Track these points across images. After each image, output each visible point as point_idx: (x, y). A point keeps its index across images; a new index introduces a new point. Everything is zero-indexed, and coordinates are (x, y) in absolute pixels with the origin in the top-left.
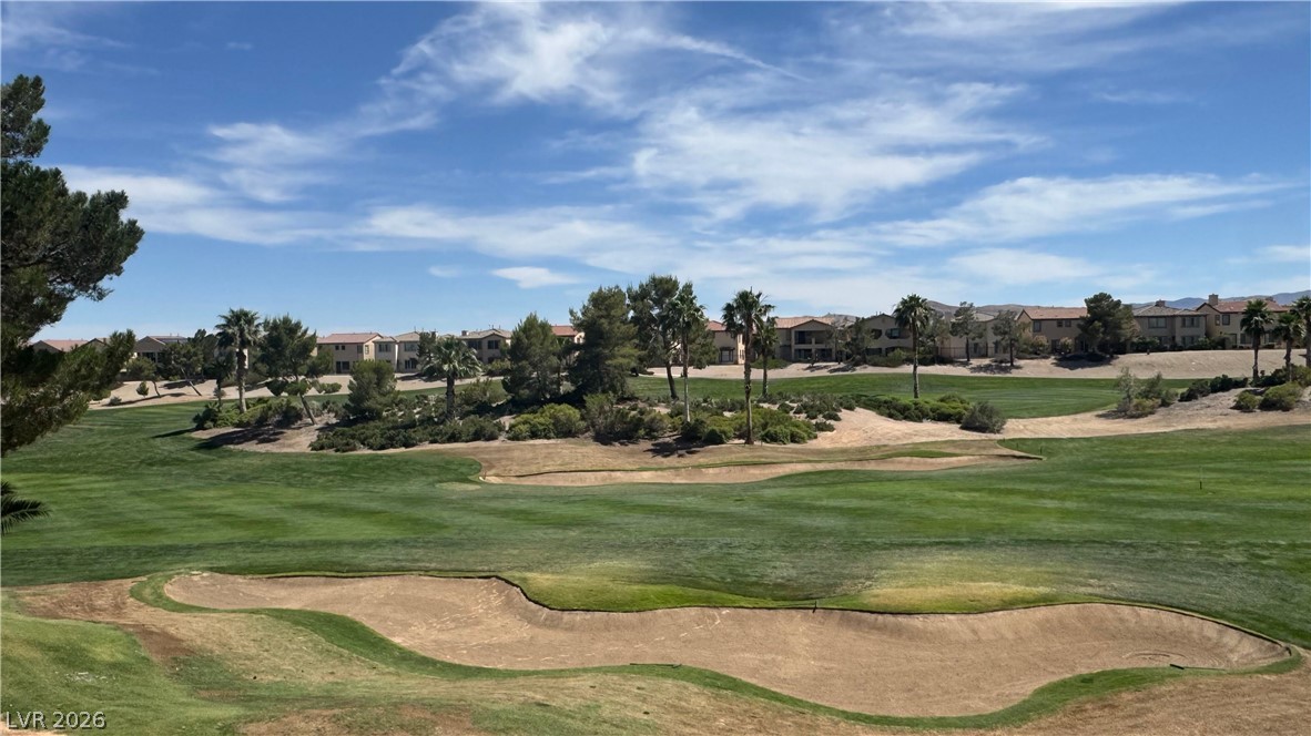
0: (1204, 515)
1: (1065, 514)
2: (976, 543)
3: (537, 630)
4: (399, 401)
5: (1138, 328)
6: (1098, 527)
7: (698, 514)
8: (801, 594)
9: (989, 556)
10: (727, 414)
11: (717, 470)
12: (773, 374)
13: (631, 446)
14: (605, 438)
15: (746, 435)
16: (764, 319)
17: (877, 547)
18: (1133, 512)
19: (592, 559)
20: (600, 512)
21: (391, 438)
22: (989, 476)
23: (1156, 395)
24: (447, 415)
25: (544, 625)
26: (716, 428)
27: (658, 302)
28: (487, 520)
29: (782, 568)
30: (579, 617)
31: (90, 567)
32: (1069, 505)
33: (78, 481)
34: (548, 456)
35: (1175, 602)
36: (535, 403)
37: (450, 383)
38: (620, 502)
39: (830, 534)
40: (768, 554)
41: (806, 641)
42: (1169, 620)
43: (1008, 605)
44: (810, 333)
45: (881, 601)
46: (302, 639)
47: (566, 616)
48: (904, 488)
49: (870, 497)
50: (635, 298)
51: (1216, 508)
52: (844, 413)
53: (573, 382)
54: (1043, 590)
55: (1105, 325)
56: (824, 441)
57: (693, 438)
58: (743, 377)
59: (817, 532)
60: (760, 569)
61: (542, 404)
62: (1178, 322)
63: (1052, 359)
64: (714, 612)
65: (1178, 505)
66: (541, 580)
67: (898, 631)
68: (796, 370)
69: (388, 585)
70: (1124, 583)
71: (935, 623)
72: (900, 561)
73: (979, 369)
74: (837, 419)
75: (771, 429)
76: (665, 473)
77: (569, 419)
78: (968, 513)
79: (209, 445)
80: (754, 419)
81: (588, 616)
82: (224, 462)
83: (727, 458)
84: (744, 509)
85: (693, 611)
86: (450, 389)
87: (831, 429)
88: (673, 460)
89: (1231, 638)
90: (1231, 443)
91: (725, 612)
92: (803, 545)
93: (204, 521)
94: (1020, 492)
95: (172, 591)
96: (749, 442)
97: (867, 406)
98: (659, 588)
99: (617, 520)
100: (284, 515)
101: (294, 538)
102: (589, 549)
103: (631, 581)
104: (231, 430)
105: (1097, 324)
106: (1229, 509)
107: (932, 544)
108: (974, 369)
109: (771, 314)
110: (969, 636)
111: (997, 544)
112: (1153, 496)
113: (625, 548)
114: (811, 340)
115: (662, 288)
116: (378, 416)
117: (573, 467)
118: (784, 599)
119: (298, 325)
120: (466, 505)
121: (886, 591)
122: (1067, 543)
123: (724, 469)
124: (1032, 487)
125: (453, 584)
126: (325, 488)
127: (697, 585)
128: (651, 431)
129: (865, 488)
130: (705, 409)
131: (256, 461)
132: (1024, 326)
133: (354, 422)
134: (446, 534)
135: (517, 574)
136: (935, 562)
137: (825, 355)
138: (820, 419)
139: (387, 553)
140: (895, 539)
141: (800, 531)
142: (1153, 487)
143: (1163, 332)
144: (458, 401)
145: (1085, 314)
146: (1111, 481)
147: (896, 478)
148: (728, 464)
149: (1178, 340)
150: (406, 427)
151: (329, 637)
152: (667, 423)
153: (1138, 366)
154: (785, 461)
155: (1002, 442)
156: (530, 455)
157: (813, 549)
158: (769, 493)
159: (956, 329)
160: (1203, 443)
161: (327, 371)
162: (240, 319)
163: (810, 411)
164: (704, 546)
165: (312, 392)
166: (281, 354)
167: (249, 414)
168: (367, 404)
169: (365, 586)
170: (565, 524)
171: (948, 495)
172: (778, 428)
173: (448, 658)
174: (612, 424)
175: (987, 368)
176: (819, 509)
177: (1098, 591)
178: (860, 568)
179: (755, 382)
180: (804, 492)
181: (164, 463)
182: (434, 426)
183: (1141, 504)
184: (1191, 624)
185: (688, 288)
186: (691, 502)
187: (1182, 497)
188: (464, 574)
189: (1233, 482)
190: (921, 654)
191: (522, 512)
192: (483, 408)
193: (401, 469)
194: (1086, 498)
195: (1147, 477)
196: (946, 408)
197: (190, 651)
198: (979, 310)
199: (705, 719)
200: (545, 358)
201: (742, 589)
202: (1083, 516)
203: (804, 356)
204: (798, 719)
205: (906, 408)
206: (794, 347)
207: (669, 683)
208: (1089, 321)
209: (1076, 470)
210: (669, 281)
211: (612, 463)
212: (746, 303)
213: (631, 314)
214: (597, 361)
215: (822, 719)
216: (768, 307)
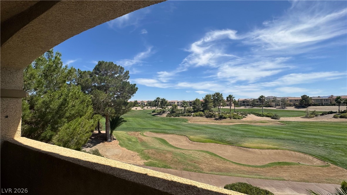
0: (317, 137)
1: (286, 134)
2: (266, 138)
3: (190, 144)
4: (178, 110)
5: (313, 101)
6: (292, 137)
7: (218, 129)
8: (232, 143)
9: (267, 140)
10: (227, 114)
11: (225, 123)
12: (236, 108)
13: (211, 118)
14: (207, 117)
15: (230, 118)
16: (233, 99)
17: (247, 137)
18: (301, 135)
19: (200, 135)
20: (203, 128)
21: (176, 115)
22: (273, 127)
23: (314, 114)
24: (184, 112)
25: (191, 143)
26: (225, 116)
27: (217, 96)
28: (186, 128)
29: (230, 139)
30: (196, 143)
31: (136, 130)
32: (288, 133)
33: (137, 119)
34: (198, 119)
35: (304, 152)
36: (197, 111)
37: (185, 108)
38: (207, 127)
39: (239, 134)
40: (228, 136)
41: (231, 150)
42: (302, 155)
43: (268, 149)
44: (245, 101)
45: (245, 145)
46: (158, 141)
47: (194, 142)
48: (255, 128)
49: (249, 129)
50: (213, 96)
51: (320, 136)
52: (248, 115)
53: (203, 108)
54: (276, 147)
55: (306, 101)
56: (244, 119)
57: (221, 118)
58: (230, 108)
59: (237, 134)
60: (226, 139)
61: (198, 111)
62: (323, 100)
63: (294, 107)
64: (217, 144)
65: (312, 135)
66: (192, 137)
67: (247, 151)
68: (242, 108)
69: (171, 135)
70: (294, 148)
71: (254, 150)
72: (250, 140)
73: (278, 108)
74: (247, 116)
75: (235, 117)
76: (216, 123)
77: (202, 114)
78: (265, 133)
79: (154, 115)
80: (232, 115)
81: (197, 143)
82: (155, 118)
83: (226, 121)
84: (226, 129)
85: (213, 144)
86: (185, 109)
87: (246, 117)
88: (218, 121)
89: (315, 160)
91: (218, 144)
92: (234, 136)
93: (151, 125)
94: (278, 130)
95: (145, 134)
96: (230, 119)
97: (253, 114)
98: (209, 140)
99: (205, 129)
100: (160, 125)
101: (161, 128)
102: (200, 133)
103: (204, 138)
104: (157, 113)
105: (304, 100)
106: (323, 136)
107: (257, 137)
108: (277, 108)
110: (260, 153)
111: (270, 138)
112: (307, 133)
113: (206, 133)
114: (245, 103)
115: (218, 94)
116: (175, 112)
117: (202, 121)
118: (228, 143)
119: (165, 99)
120: (184, 126)
121: (246, 144)
122: (284, 139)
123: (226, 123)
124: (281, 129)
125: (180, 136)
126: (167, 122)
127: (215, 140)
128: (214, 116)
129: (248, 127)
130: (224, 113)
131: (159, 118)
132: (288, 101)
133: (172, 113)
134: (180, 129)
135: (188, 136)
136: (256, 140)
137: (248, 105)
138: (244, 116)
139: (172, 131)
140: (251, 136)
141: (235, 133)
142: (308, 131)
143: (320, 102)
144: (186, 110)
146: (298, 129)
147: (255, 126)
148: (226, 122)
149: (323, 104)
150: (178, 114)
151: (161, 141)
152: (217, 115)
153: (311, 109)
154: (237, 122)
155: (279, 121)
156: (195, 119)
157: (236, 136)
158: (231, 127)
159: (273, 101)
160: (324, 124)
161: (169, 106)
162: (158, 98)
163: (242, 114)
164: (218, 134)
165: (167, 109)
166: (163, 103)
167: (159, 111)
168: (174, 110)
169: (168, 136)
170: (197, 129)
171: (264, 129)
173: (176, 146)
174: (208, 115)
175: (280, 108)
176: (239, 130)
177: (288, 148)
178: (243, 140)
179: (232, 109)
180: (238, 127)
181: (148, 117)
182: (182, 114)
183: (303, 134)
184: (307, 156)
185: (222, 94)
186: (218, 127)
187: (313, 133)
188: (182, 135)
189: (328, 131)
190: (250, 155)
191: (191, 127)
192: (189, 112)
193: (177, 120)
194: (292, 132)
195: (307, 129)
196: (268, 115)
197: (143, 141)
198: (278, 98)
199: (207, 159)
200: (199, 105)
201: (222, 141)
202: (289, 135)
203: (244, 105)
204: (223, 161)
205: (260, 114)
206: (242, 104)
207: (205, 153)
208: (302, 100)
209: (292, 127)
210: (218, 93)
211: (208, 121)
212: (230, 97)
213: (212, 98)
214: (206, 105)
215: (228, 162)
216: (234, 97)
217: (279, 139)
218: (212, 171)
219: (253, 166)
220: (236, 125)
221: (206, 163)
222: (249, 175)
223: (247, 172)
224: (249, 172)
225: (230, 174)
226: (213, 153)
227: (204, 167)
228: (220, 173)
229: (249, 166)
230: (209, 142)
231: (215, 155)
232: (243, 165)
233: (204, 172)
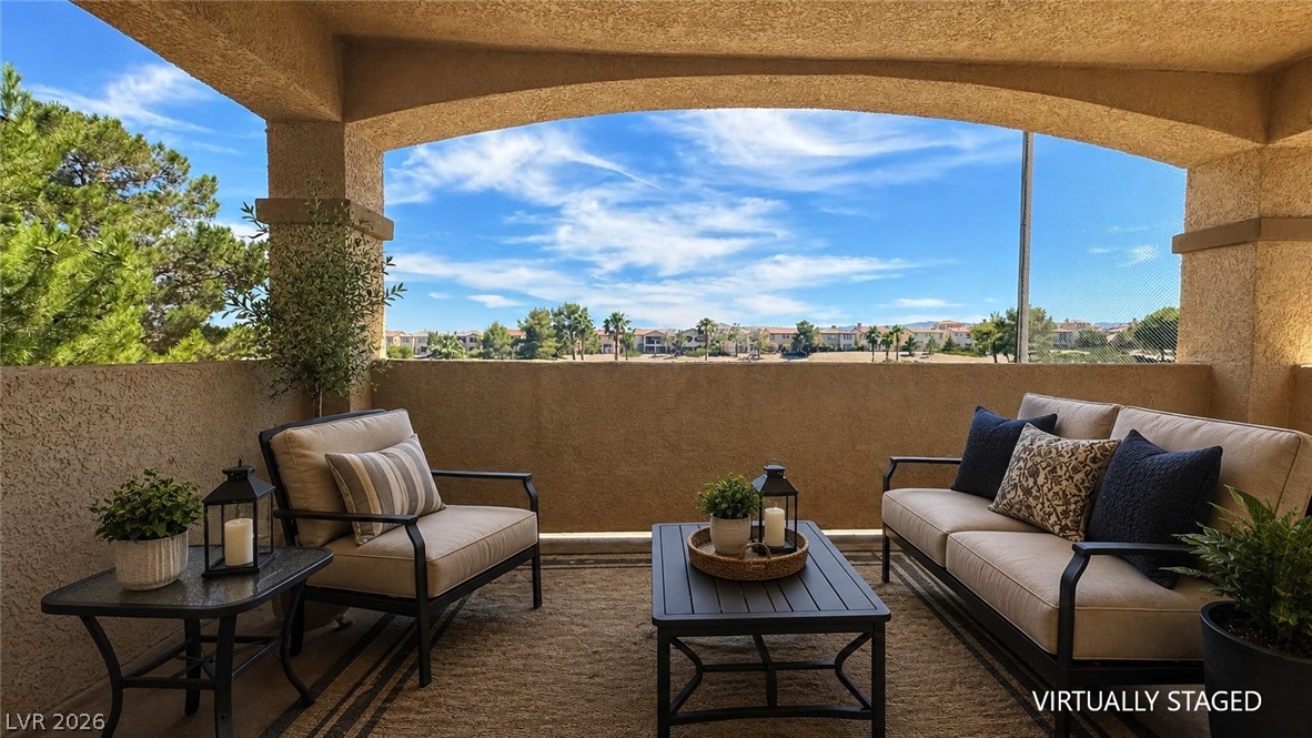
5: (822, 339)
12: (631, 359)
16: (626, 328)
27: (568, 317)
44: (654, 338)
50: (555, 315)
55: (806, 337)
58: (614, 360)
63: (780, 354)
68: (646, 358)
105: (802, 337)
109: (629, 326)
114: (654, 342)
115: (572, 311)
132: (766, 337)
137: (662, 350)
143: (834, 342)
145: (796, 331)
149: (842, 347)
159: (731, 337)
185: (585, 309)
198: (743, 328)
200: (502, 346)
203: (650, 350)
206: (645, 345)
208: (798, 335)
210: (574, 306)
212: (616, 319)
213: (552, 324)
214: (533, 349)
216: (628, 322)
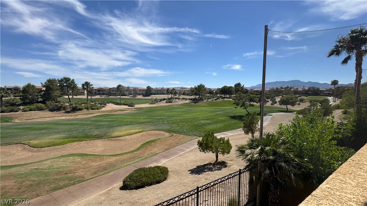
0: (162, 117)
1: (144, 118)
2: (131, 124)
3: (34, 154)
5: (154, 91)
6: (149, 120)
7: (77, 124)
8: (100, 136)
9: (133, 126)
10: (83, 105)
11: (81, 115)
12: (93, 97)
13: (59, 112)
14: (52, 110)
15: (87, 109)
16: (91, 87)
17: (114, 127)
18: (153, 117)
19: (49, 136)
20: (51, 126)
22: (133, 114)
23: (156, 101)
25: (36, 152)
26: (81, 108)
27: (66, 82)
29: (96, 132)
30: (46, 148)
32: (145, 117)
34: (35, 115)
35: (159, 129)
36: (31, 103)
38: (57, 123)
39: (105, 125)
40: (93, 130)
41: (101, 144)
42: (158, 132)
43: (136, 133)
44: (100, 90)
47: (42, 149)
48: (119, 116)
49: (113, 118)
50: (59, 81)
52: (107, 104)
53: (42, 98)
54: (141, 130)
56: (103, 109)
57: (74, 110)
58: (86, 98)
59: (103, 125)
60: (91, 133)
61: (33, 103)
62: (159, 91)
63: (142, 96)
64: (81, 142)
65: (159, 116)
66: (34, 142)
67: (118, 140)
68: (98, 97)
70: (152, 128)
71: (124, 138)
72: (118, 128)
73: (131, 97)
74: (106, 105)
75: (93, 107)
76: (68, 117)
77: (41, 107)
78: (128, 120)
80: (89, 105)
81: (49, 148)
83: (83, 113)
84: (87, 122)
85: (76, 143)
87: (105, 107)
88: (70, 114)
89: (166, 133)
90: (165, 107)
91: (84, 142)
92: (100, 128)
94: (137, 116)
96: (88, 110)
97: (112, 103)
98: (68, 139)
99: (56, 127)
102: (50, 134)
103: (60, 139)
105: (148, 90)
106: (165, 116)
107: (124, 125)
108: (130, 97)
109: (92, 86)
110: (130, 139)
111: (134, 124)
112: (156, 115)
113: (59, 133)
114: (100, 91)
115: (67, 80)
117: (43, 117)
118: (96, 138)
120: (8, 128)
121: (116, 134)
122: (144, 123)
123: (83, 115)
127: (77, 138)
128: (64, 109)
129: (112, 117)
130: (78, 104)
132: (138, 90)
135: (27, 142)
136: (124, 128)
137: (103, 94)
138: (103, 105)
140: (117, 125)
141: (100, 125)
142: (156, 114)
143: (157, 92)
144: (4, 103)
145: (146, 89)
146: (150, 113)
147: (117, 115)
148: (83, 114)
149: (159, 93)
152: (69, 107)
153: (154, 97)
154: (96, 113)
155: (134, 108)
156: (29, 115)
157: (102, 128)
158: (92, 119)
159: (127, 90)
160: (162, 107)
163: (101, 104)
164: (78, 130)
170: (41, 129)
171: (126, 117)
172: (94, 107)
174: (54, 107)
175: (132, 97)
176: (103, 121)
177: (149, 129)
178: (111, 130)
179: (89, 99)
180: (100, 118)
183: (154, 116)
184: (161, 132)
185: (73, 80)
186: (75, 122)
187: (159, 115)
188: (9, 144)
189: (166, 112)
190: (122, 143)
191: (27, 128)
192: (13, 105)
194: (147, 116)
195: (155, 112)
196: (125, 103)
198: (131, 87)
199: (80, 163)
200: (33, 93)
201: (87, 137)
202: (147, 118)
203: (99, 94)
204: (100, 158)
205: (119, 103)
206: (97, 92)
207: (71, 157)
208: (147, 90)
209: (145, 112)
210: (68, 78)
211: (54, 115)
212: (87, 84)
213: (59, 84)
214: (49, 94)
215: (105, 157)
216: (92, 85)
217: (141, 123)
218: (95, 173)
219: (129, 152)
220: (97, 116)
221: (82, 168)
222: (132, 161)
223: (129, 159)
224: (131, 159)
225: (117, 168)
226: (83, 154)
227: (82, 173)
228: (106, 171)
229: (126, 153)
230: (69, 142)
231: (86, 155)
232: (121, 154)
233: (86, 178)
